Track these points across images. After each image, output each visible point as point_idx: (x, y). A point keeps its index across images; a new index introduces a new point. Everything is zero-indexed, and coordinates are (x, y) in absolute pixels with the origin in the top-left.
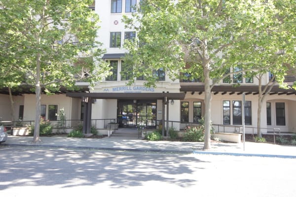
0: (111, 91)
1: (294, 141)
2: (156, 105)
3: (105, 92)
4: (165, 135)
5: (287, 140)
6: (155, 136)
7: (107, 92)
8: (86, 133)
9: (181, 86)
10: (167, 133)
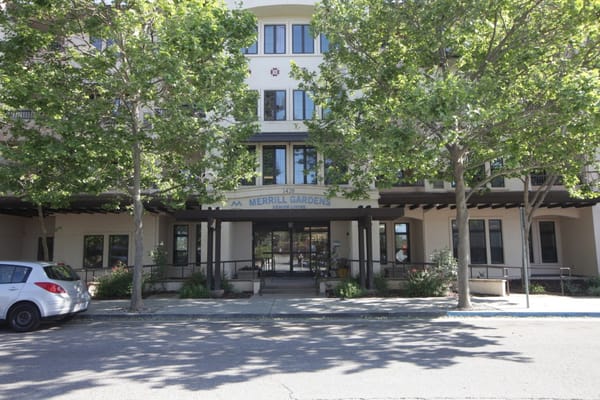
0: (246, 206)
1: (592, 289)
2: (329, 231)
3: (234, 207)
4: (368, 287)
5: (581, 287)
6: (353, 289)
7: (239, 207)
8: (213, 289)
9: (380, 194)
10: (371, 284)
